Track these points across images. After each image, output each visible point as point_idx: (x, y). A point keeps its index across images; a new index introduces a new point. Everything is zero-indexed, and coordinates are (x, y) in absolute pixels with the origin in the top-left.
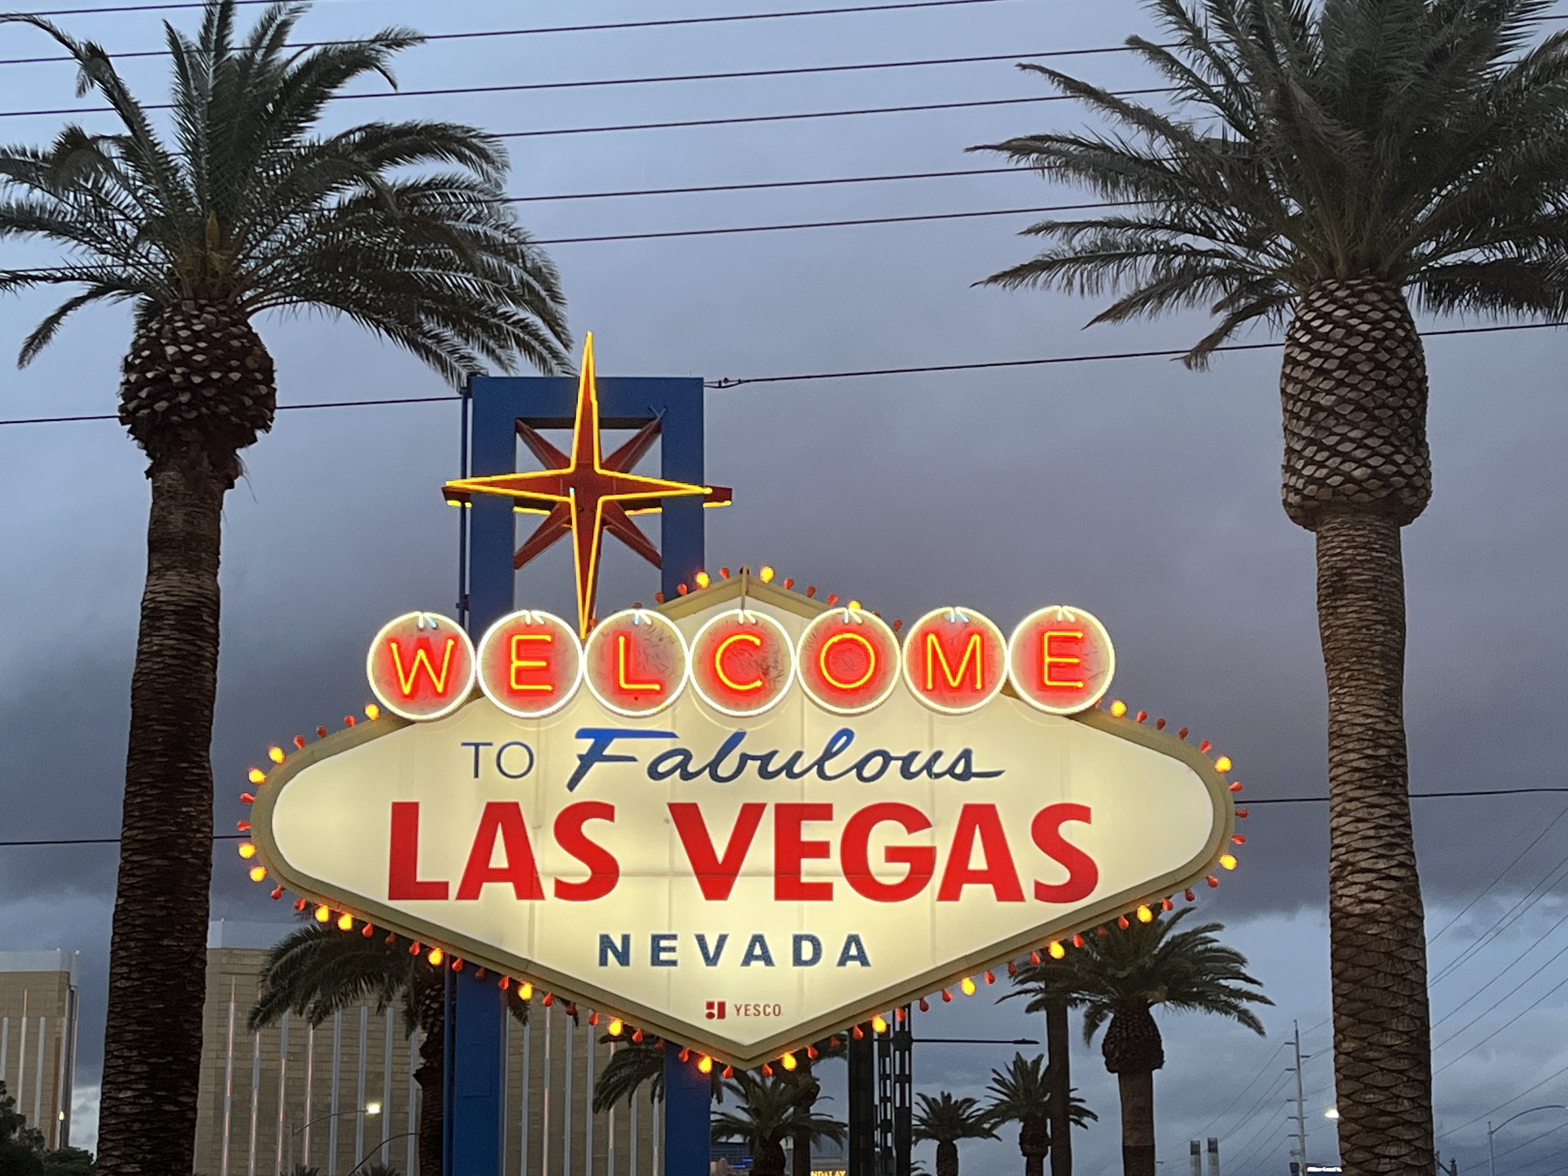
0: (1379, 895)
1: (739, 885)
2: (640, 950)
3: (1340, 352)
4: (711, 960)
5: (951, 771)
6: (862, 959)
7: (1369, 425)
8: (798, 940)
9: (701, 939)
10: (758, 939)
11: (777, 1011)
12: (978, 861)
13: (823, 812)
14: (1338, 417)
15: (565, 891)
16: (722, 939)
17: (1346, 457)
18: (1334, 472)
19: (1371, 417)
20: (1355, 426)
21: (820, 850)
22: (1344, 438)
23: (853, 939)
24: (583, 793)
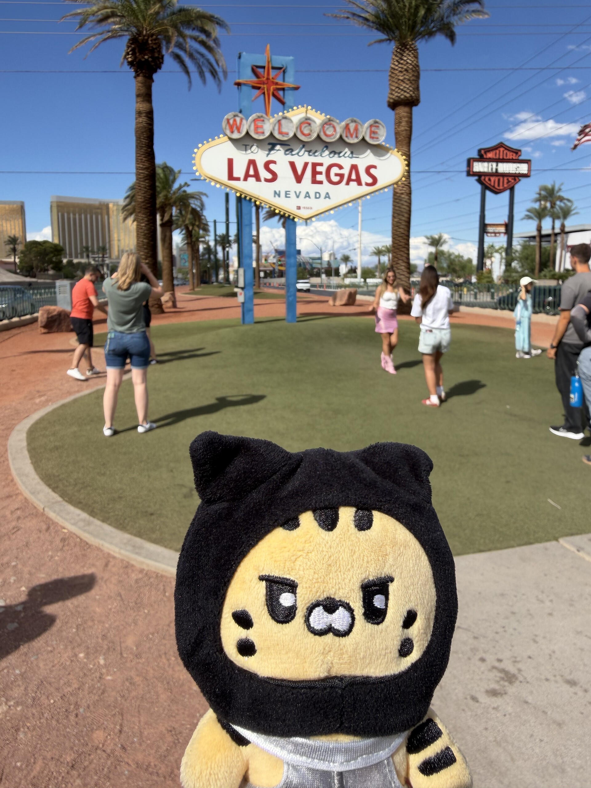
0: (404, 189)
1: (304, 180)
2: (283, 194)
3: (405, 67)
4: (298, 197)
5: (348, 156)
6: (329, 198)
7: (410, 84)
8: (316, 193)
9: (295, 192)
10: (307, 193)
11: (311, 208)
12: (354, 177)
13: (321, 165)
14: (404, 82)
15: (267, 180)
16: (300, 192)
17: (405, 92)
18: (402, 95)
19: (411, 83)
20: (407, 84)
21: (321, 173)
22: (405, 87)
23: (327, 193)
24: (271, 158)
